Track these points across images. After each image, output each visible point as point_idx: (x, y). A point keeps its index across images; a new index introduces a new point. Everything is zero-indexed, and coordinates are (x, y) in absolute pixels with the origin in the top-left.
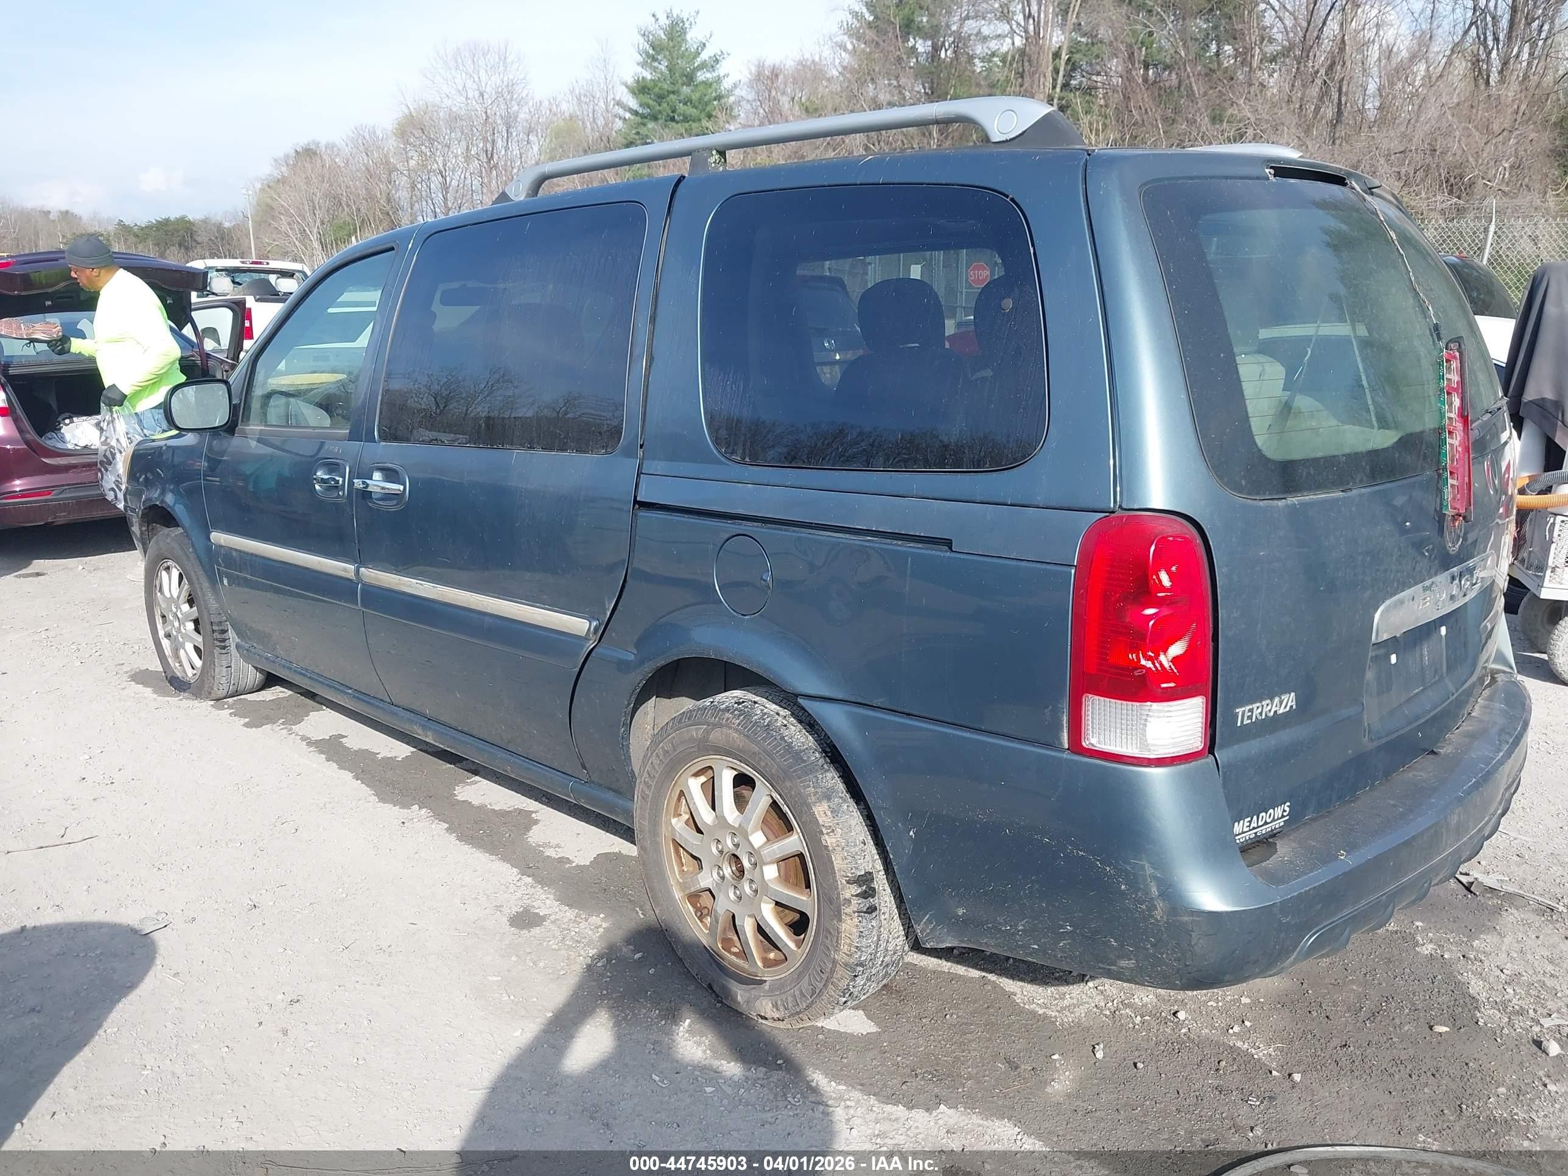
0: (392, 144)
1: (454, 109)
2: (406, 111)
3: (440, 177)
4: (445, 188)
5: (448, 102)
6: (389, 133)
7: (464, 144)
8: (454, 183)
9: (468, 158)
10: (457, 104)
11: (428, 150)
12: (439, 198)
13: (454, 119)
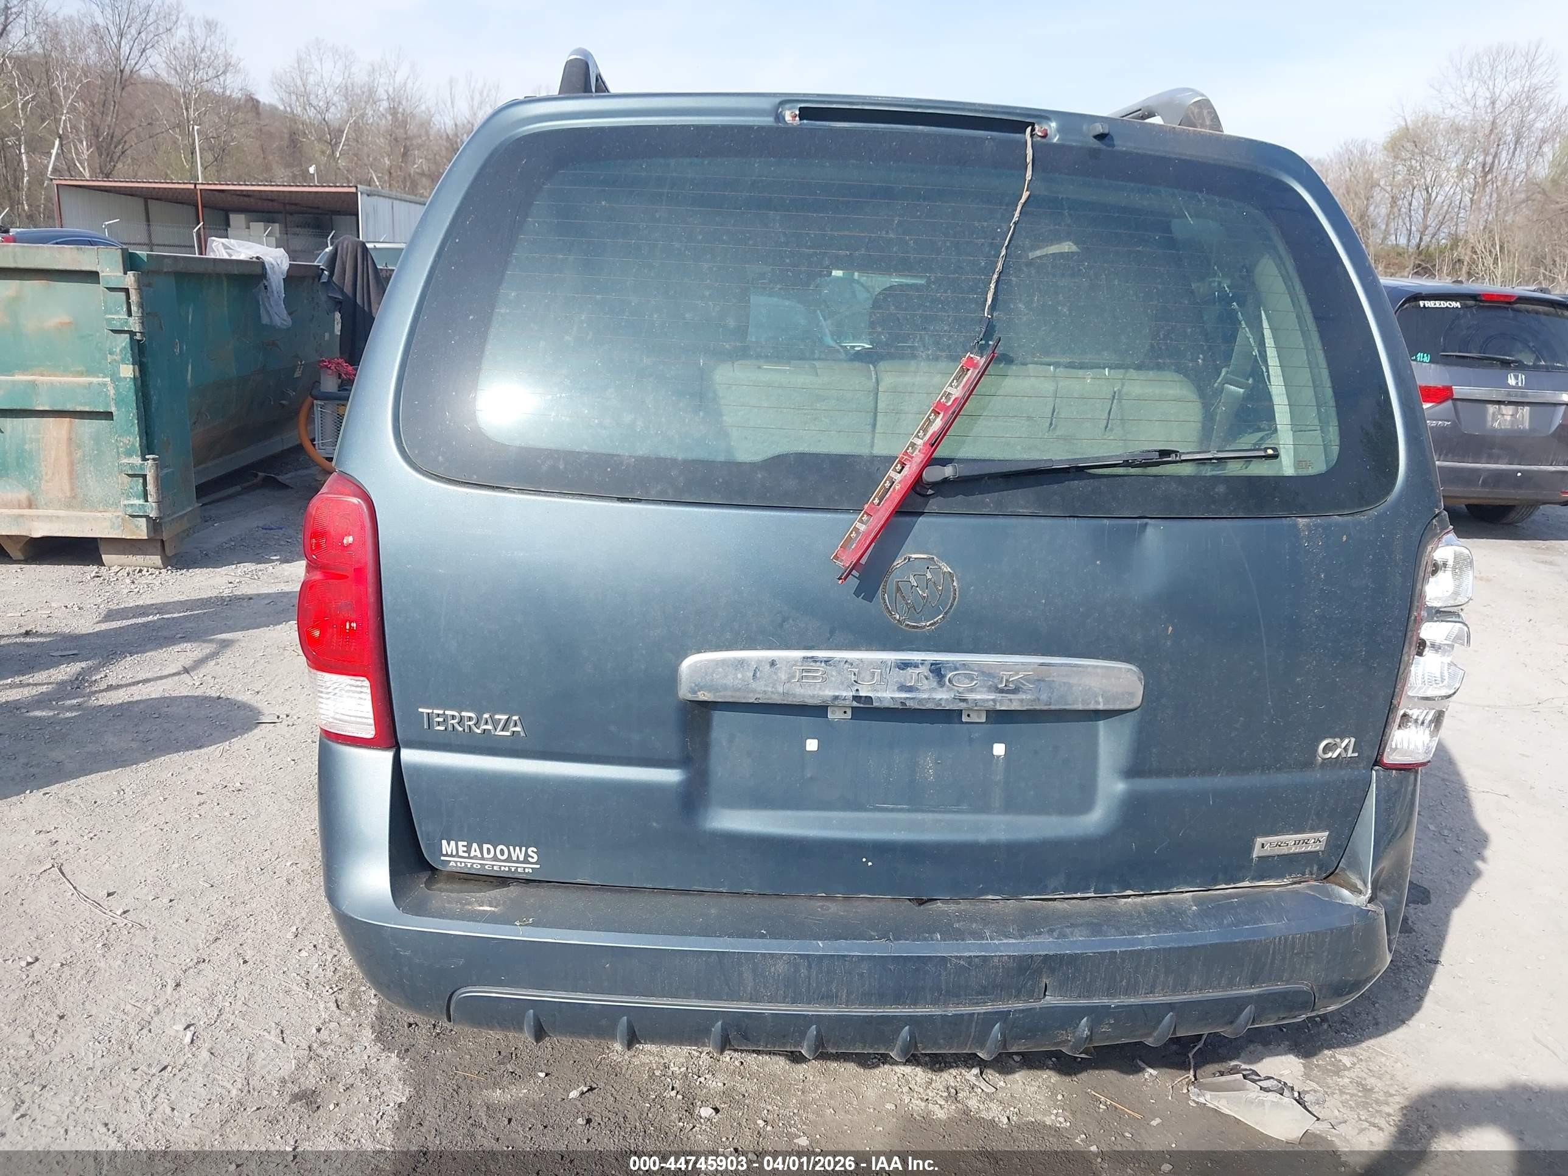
0: (1380, 157)
1: (1457, 121)
2: (1403, 124)
3: (1424, 193)
4: (1429, 202)
5: (1450, 113)
6: (1380, 147)
7: (1461, 157)
8: (1440, 199)
9: (1462, 172)
10: (1463, 114)
11: (1418, 164)
12: (1418, 216)
13: (1457, 130)
